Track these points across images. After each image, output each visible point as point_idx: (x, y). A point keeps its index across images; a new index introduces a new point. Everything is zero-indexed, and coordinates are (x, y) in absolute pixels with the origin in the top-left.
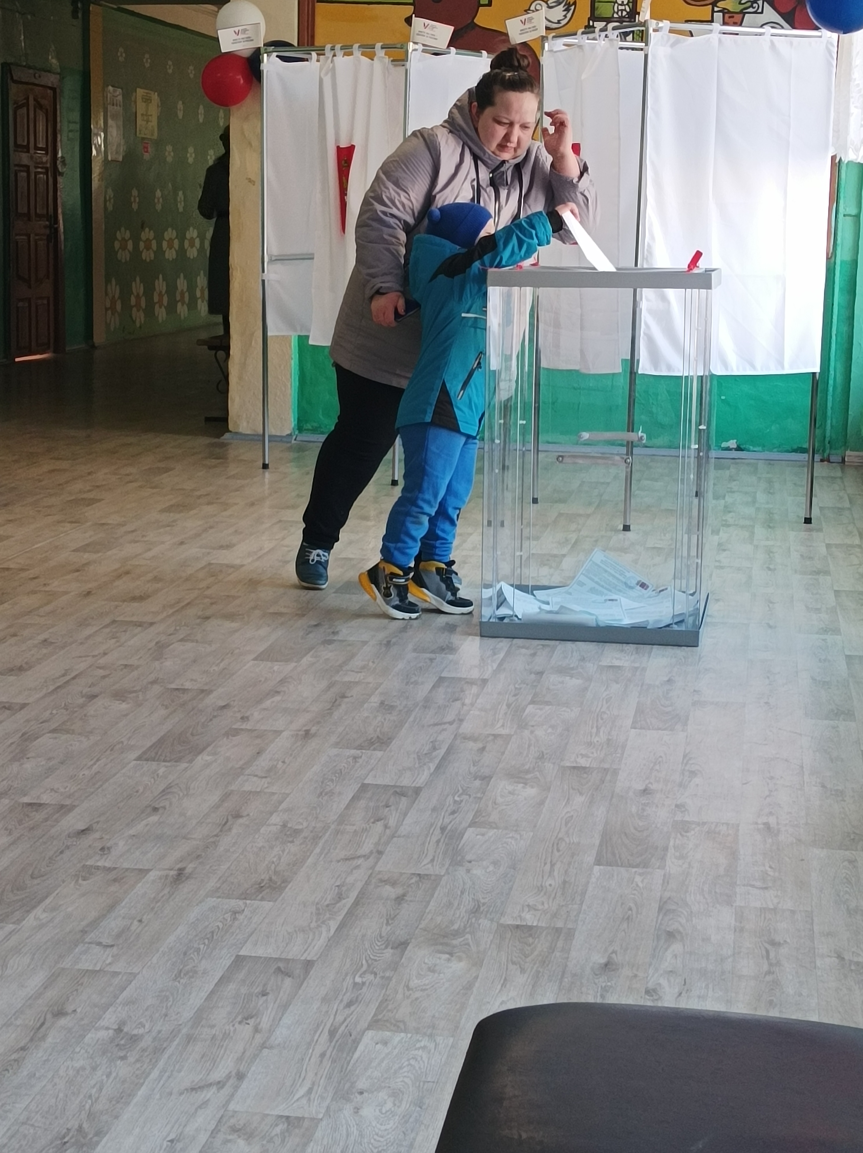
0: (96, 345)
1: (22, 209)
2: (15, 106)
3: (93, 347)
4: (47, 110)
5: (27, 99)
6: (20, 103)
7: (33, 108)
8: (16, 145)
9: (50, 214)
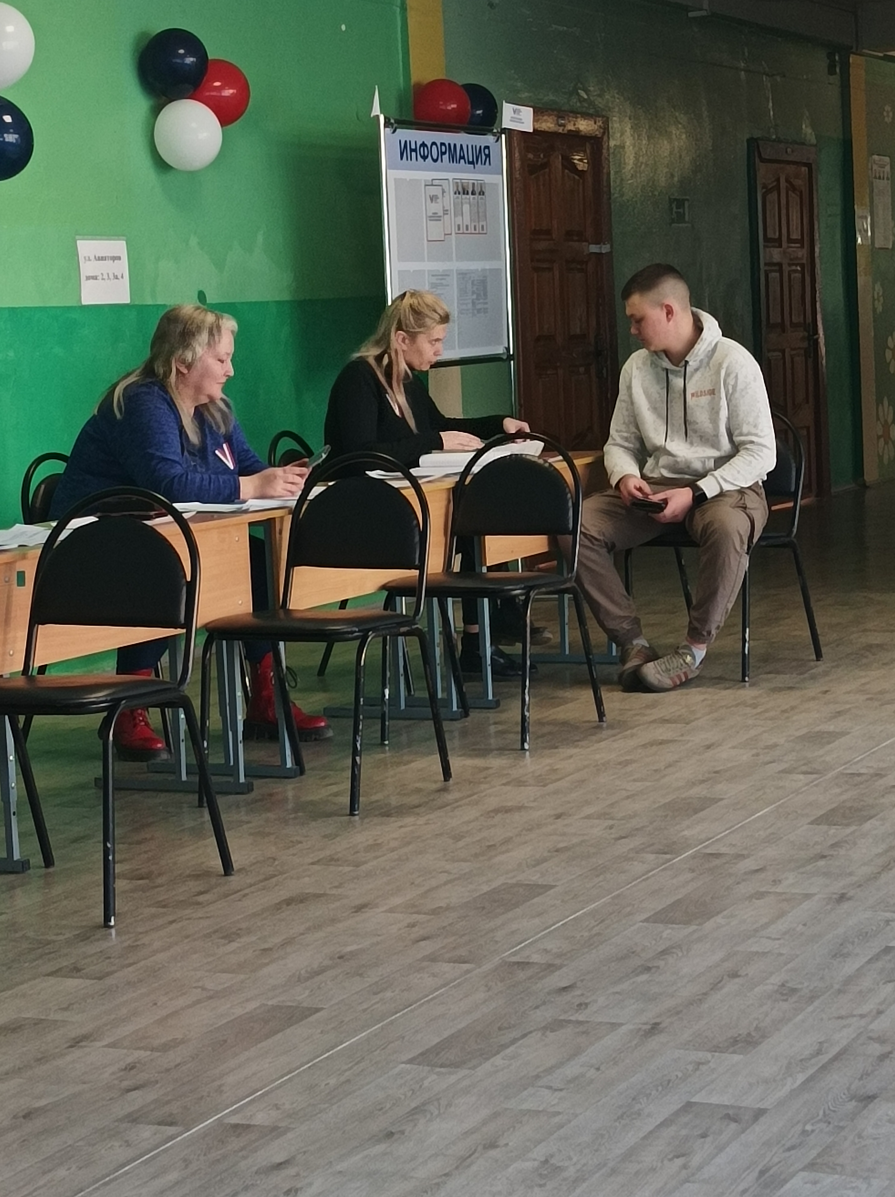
0: (867, 484)
1: (776, 318)
2: (764, 190)
3: (865, 486)
4: (801, 192)
5: (778, 180)
6: (770, 186)
7: (785, 191)
8: (766, 239)
9: (807, 322)
